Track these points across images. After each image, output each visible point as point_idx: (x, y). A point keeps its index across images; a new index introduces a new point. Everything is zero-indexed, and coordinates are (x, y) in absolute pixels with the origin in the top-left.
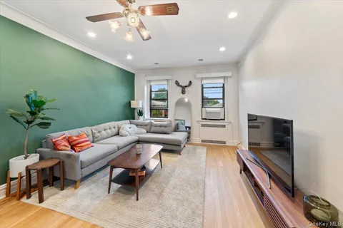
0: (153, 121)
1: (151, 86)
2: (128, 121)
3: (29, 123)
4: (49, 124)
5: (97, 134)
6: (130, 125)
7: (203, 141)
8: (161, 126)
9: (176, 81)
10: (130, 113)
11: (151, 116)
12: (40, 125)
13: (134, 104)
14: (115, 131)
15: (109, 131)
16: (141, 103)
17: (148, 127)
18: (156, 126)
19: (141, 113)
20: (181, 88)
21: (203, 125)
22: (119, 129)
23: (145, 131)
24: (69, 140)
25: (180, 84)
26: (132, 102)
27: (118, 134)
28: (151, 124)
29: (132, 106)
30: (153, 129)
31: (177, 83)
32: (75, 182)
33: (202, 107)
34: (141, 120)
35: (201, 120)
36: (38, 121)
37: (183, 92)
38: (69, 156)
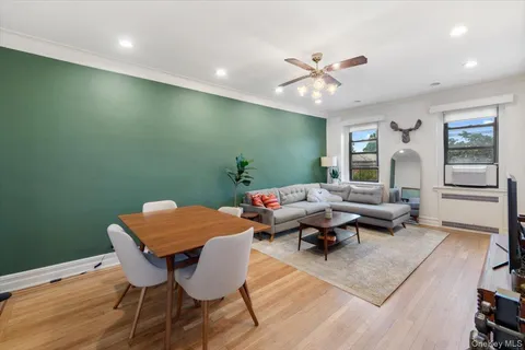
0: (353, 186)
1: (350, 134)
2: (318, 185)
3: (237, 180)
4: (249, 182)
5: (285, 197)
6: (320, 190)
7: (445, 223)
8: (364, 193)
9: (393, 123)
10: (321, 175)
11: (351, 179)
12: (244, 182)
13: (325, 162)
14: (302, 195)
15: (296, 194)
16: (337, 159)
17: (345, 194)
18: (356, 193)
19: (335, 175)
20: (401, 133)
21: (445, 196)
22: (307, 193)
23: (341, 199)
24: (262, 198)
25: (400, 127)
26: (323, 159)
27: (306, 199)
28: (350, 190)
29: (324, 165)
30: (352, 196)
31: (394, 126)
32: (270, 235)
33: (446, 163)
34: (336, 183)
35: (442, 185)
36: (244, 179)
37: (406, 139)
38: (265, 211)
